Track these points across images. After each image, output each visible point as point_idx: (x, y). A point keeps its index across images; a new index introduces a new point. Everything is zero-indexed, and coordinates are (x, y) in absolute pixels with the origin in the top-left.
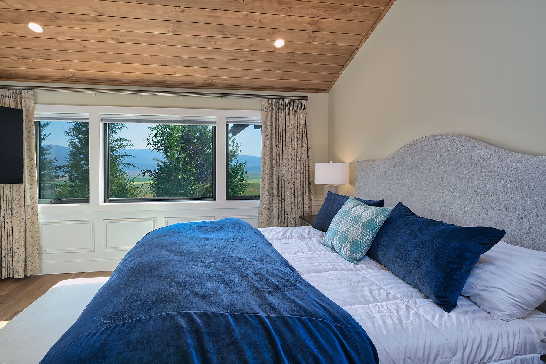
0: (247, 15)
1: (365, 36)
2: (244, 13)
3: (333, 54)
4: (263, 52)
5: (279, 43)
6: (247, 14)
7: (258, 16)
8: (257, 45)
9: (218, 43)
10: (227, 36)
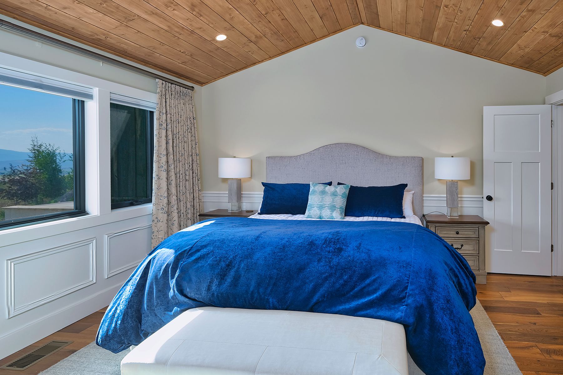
0: (230, 9)
1: (271, 58)
2: (231, 7)
3: (242, 60)
4: (201, 37)
5: (221, 38)
6: (232, 8)
7: (237, 14)
8: (204, 30)
9: (175, 11)
10: (193, 12)
